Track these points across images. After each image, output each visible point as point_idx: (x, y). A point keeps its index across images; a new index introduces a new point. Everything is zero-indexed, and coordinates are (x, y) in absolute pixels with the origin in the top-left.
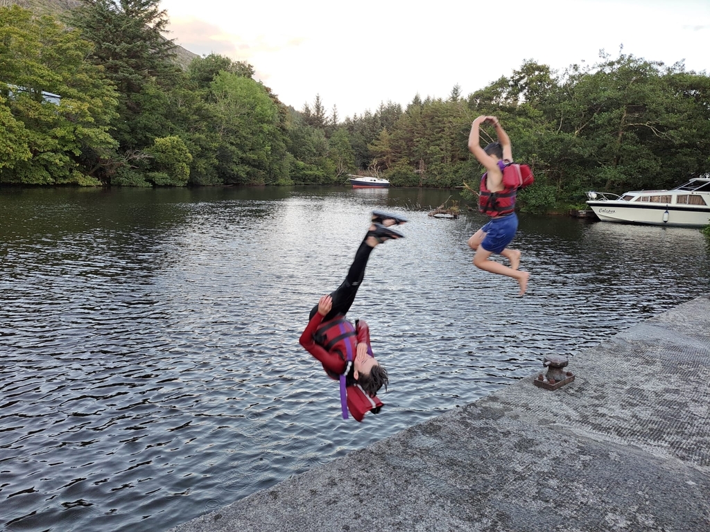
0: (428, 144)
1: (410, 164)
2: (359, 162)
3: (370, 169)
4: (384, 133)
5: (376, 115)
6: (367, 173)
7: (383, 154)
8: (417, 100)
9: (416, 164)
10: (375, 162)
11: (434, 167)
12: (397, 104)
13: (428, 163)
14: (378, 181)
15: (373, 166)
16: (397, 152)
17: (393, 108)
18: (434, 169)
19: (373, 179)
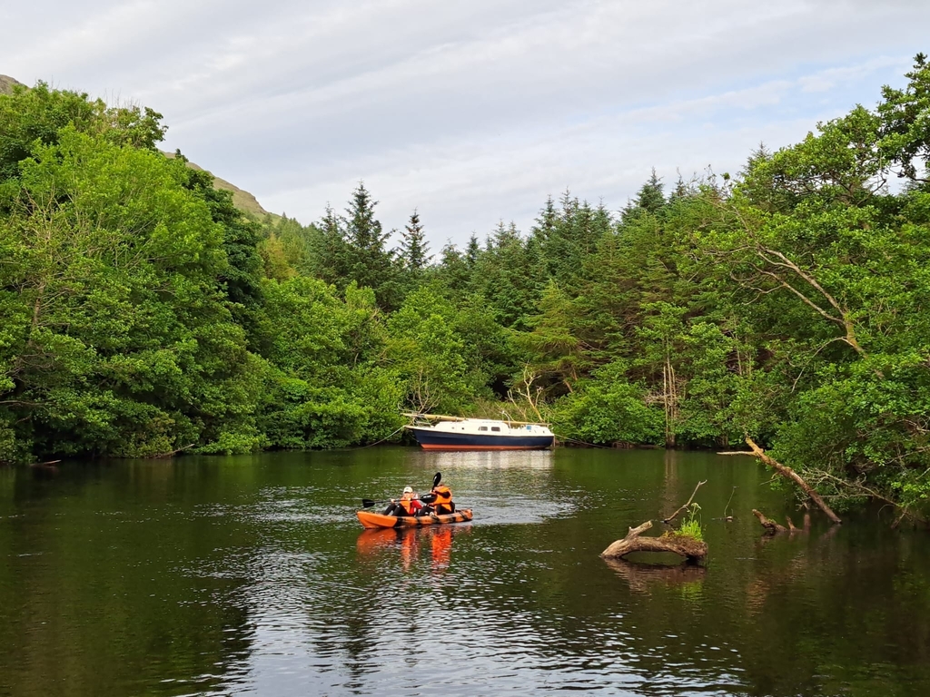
0: (684, 319)
1: (632, 375)
2: (481, 377)
3: (516, 395)
4: (551, 290)
5: (531, 243)
6: (503, 408)
7: (553, 350)
8: (650, 198)
9: (654, 378)
10: (528, 374)
11: (706, 385)
12: (594, 207)
13: (685, 372)
14: (505, 430)
15: (522, 386)
16: (597, 346)
17: (584, 218)
18: (707, 393)
19: (490, 423)
